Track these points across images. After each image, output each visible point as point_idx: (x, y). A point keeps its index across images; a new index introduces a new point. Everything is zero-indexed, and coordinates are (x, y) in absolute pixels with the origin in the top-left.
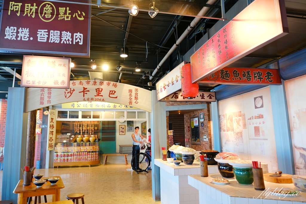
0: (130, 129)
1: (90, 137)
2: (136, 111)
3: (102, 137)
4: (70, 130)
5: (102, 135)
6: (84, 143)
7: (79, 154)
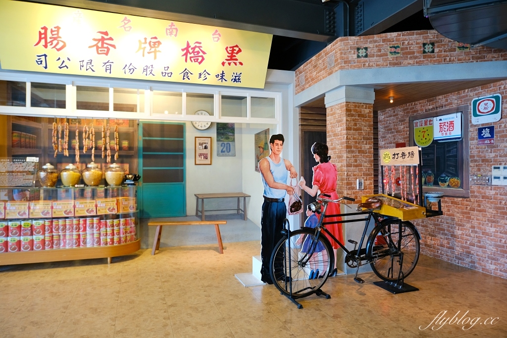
0: (225, 149)
1: (107, 169)
2: (248, 94)
3: (144, 170)
4: (40, 148)
5: (144, 166)
6: (88, 190)
7: (71, 225)
